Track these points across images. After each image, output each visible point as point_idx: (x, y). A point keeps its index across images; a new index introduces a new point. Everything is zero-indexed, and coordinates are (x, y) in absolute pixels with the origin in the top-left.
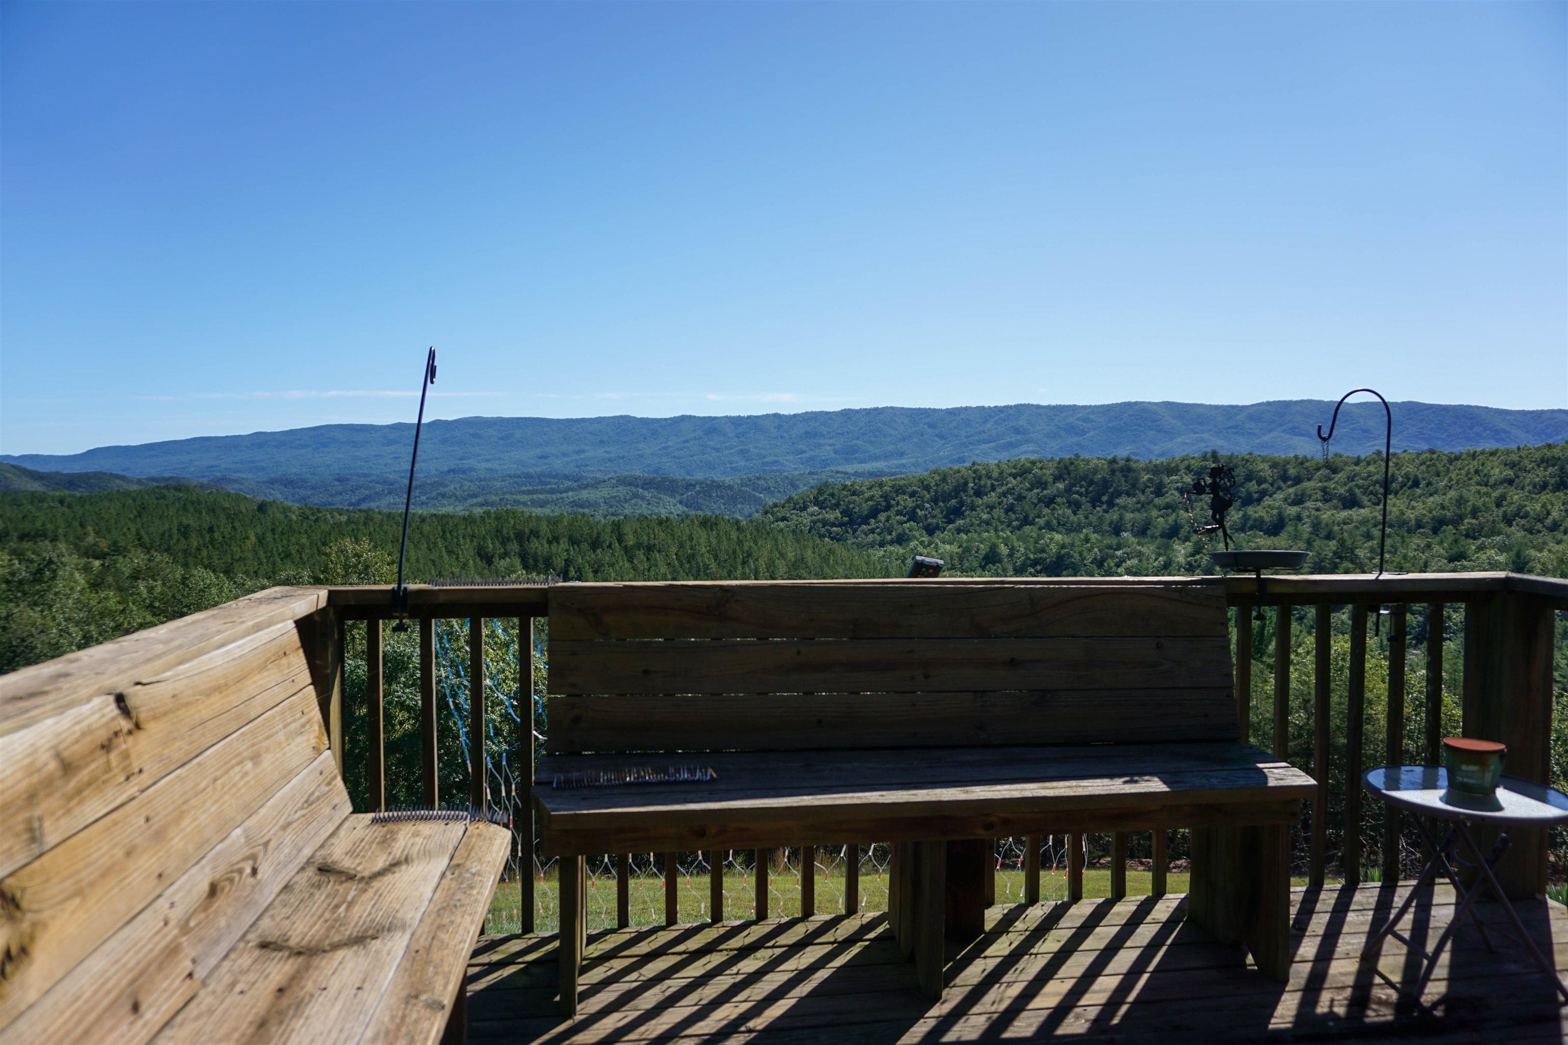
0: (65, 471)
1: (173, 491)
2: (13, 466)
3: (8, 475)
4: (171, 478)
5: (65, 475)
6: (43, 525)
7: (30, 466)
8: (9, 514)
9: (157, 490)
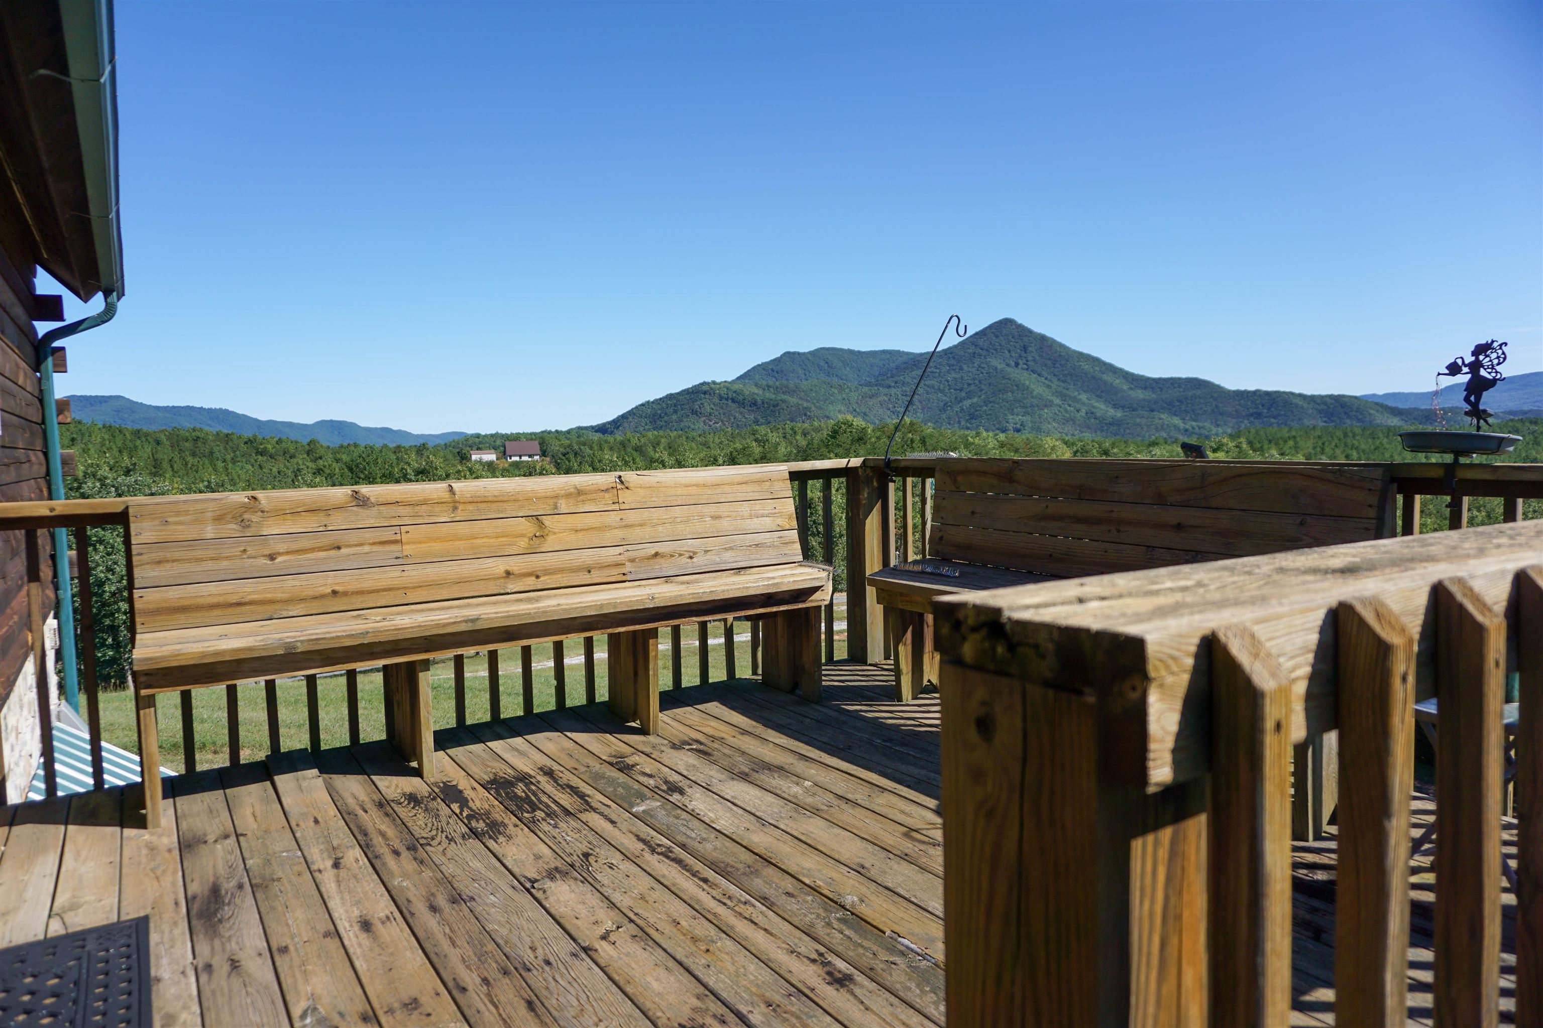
0: (1423, 407)
1: (1528, 424)
2: (1377, 404)
3: (1372, 412)
4: (1530, 411)
5: (1422, 410)
6: (1392, 456)
7: (1391, 404)
8: (1363, 446)
9: (1510, 424)
